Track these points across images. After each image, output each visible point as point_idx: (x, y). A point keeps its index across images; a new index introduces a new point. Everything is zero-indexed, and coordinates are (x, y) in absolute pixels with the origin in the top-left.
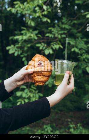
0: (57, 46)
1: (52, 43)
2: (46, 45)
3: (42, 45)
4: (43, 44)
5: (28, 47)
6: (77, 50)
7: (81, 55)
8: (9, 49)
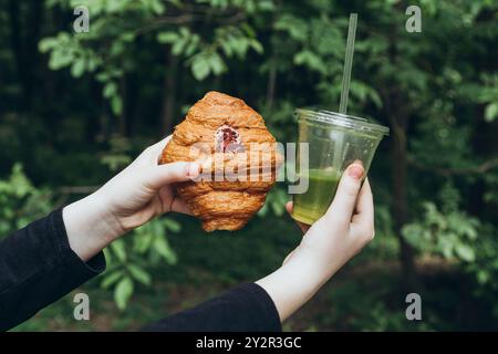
0: (238, 45)
1: (220, 31)
2: (196, 38)
3: (181, 36)
4: (185, 32)
5: (126, 44)
6: (314, 62)
7: (330, 80)
8: (50, 51)
